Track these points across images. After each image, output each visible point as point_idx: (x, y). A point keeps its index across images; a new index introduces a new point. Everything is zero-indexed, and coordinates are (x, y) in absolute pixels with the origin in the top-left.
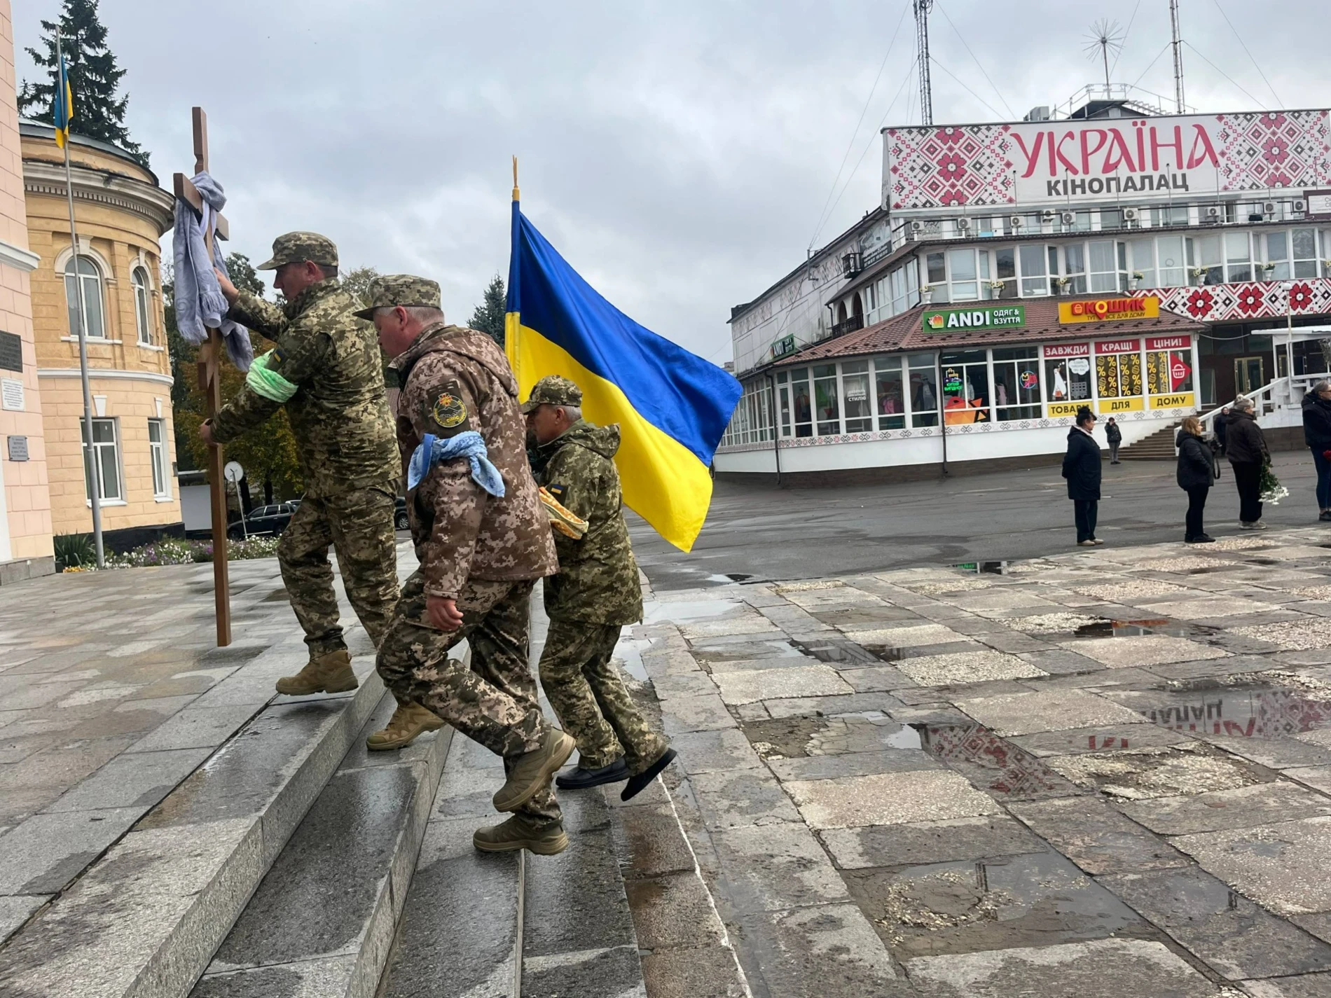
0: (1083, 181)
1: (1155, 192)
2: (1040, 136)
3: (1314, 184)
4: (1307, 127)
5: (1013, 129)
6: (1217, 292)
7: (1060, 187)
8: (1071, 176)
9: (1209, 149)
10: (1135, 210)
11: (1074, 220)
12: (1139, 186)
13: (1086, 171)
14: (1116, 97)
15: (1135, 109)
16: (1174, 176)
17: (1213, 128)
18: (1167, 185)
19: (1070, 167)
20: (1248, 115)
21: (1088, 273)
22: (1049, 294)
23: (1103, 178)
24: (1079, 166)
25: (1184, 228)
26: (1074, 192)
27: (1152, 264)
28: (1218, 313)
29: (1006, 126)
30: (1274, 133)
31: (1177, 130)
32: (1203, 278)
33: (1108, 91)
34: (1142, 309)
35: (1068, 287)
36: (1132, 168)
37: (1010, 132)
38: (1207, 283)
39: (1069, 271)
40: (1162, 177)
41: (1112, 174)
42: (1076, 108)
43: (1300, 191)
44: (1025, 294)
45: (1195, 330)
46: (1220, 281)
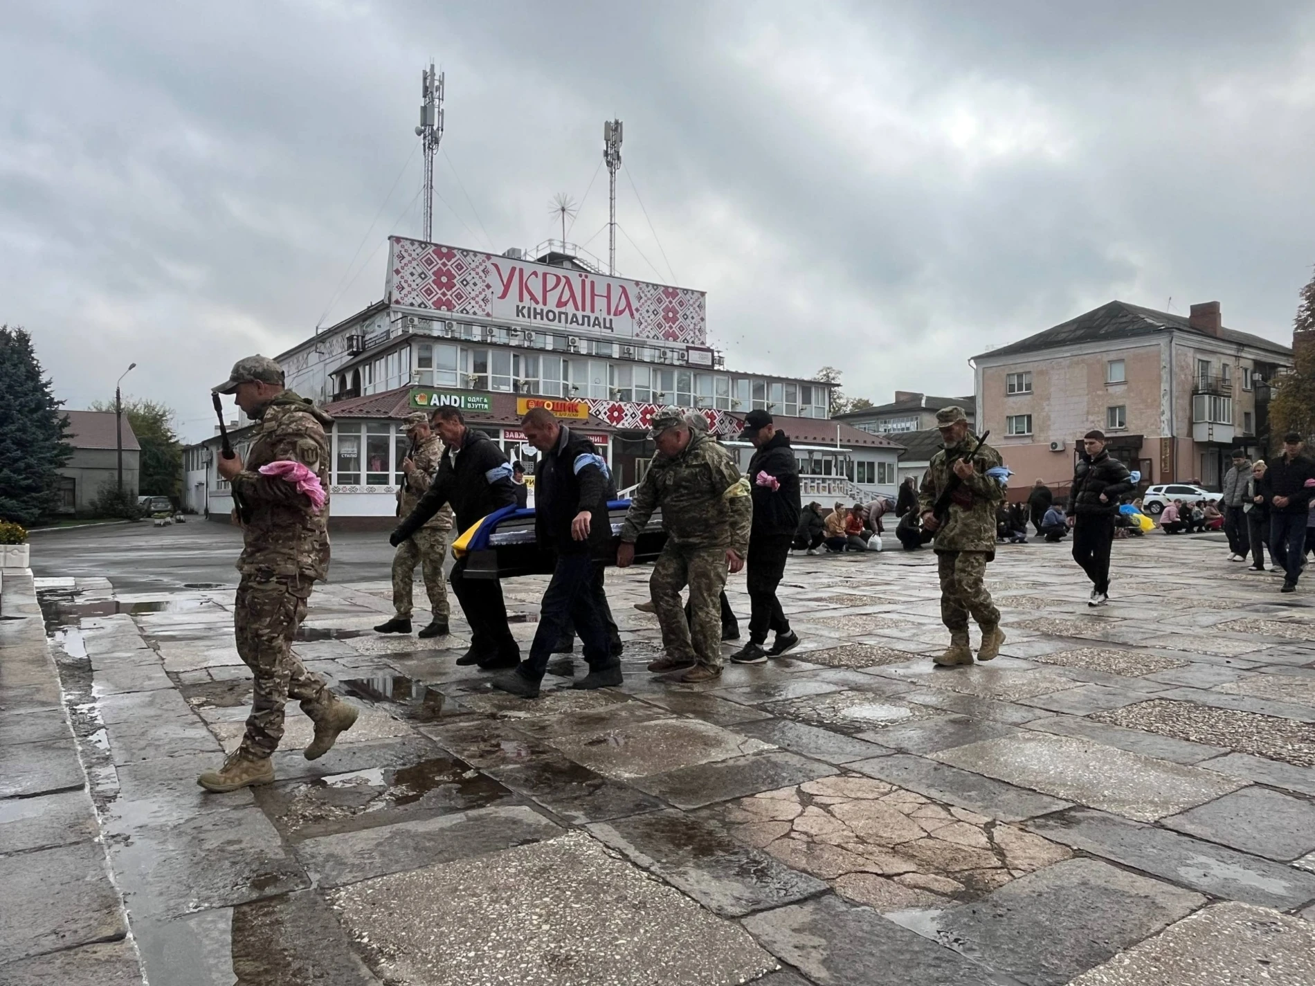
0: (542, 310)
1: (591, 328)
2: (513, 269)
3: (693, 342)
4: (691, 302)
5: (494, 260)
6: (628, 408)
7: (525, 311)
8: (534, 305)
9: (629, 305)
10: (577, 339)
11: (533, 338)
12: (580, 322)
13: (545, 303)
14: (569, 252)
15: (581, 265)
16: (605, 319)
17: (633, 291)
18: (599, 325)
19: (533, 298)
20: (655, 286)
21: (541, 379)
22: (512, 391)
23: (557, 310)
24: (540, 299)
25: (610, 357)
26: (535, 318)
27: (586, 379)
28: (626, 423)
29: (489, 256)
30: (670, 302)
31: (609, 286)
32: (618, 396)
33: (564, 247)
34: (577, 411)
35: (526, 388)
36: (577, 309)
37: (491, 261)
38: (621, 400)
39: (527, 376)
40: (597, 318)
41: (563, 309)
42: (541, 255)
43: (684, 346)
44: (493, 388)
45: (611, 432)
46: (629, 400)
